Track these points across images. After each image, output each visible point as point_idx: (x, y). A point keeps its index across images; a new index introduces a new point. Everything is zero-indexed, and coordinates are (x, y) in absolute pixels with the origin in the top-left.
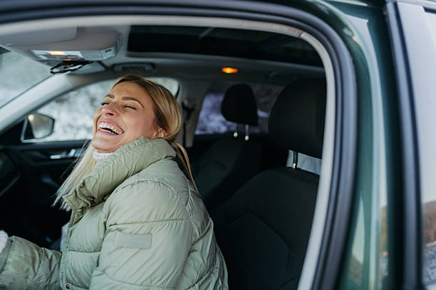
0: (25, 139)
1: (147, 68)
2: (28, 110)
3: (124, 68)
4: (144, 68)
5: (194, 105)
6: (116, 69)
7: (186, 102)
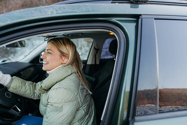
0: (41, 61)
1: (80, 35)
2: (42, 51)
3: (72, 35)
4: (79, 35)
5: (99, 48)
6: (69, 36)
7: (96, 47)
